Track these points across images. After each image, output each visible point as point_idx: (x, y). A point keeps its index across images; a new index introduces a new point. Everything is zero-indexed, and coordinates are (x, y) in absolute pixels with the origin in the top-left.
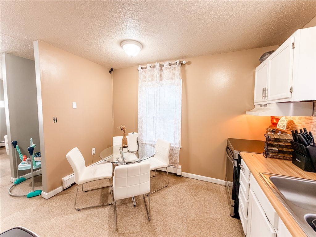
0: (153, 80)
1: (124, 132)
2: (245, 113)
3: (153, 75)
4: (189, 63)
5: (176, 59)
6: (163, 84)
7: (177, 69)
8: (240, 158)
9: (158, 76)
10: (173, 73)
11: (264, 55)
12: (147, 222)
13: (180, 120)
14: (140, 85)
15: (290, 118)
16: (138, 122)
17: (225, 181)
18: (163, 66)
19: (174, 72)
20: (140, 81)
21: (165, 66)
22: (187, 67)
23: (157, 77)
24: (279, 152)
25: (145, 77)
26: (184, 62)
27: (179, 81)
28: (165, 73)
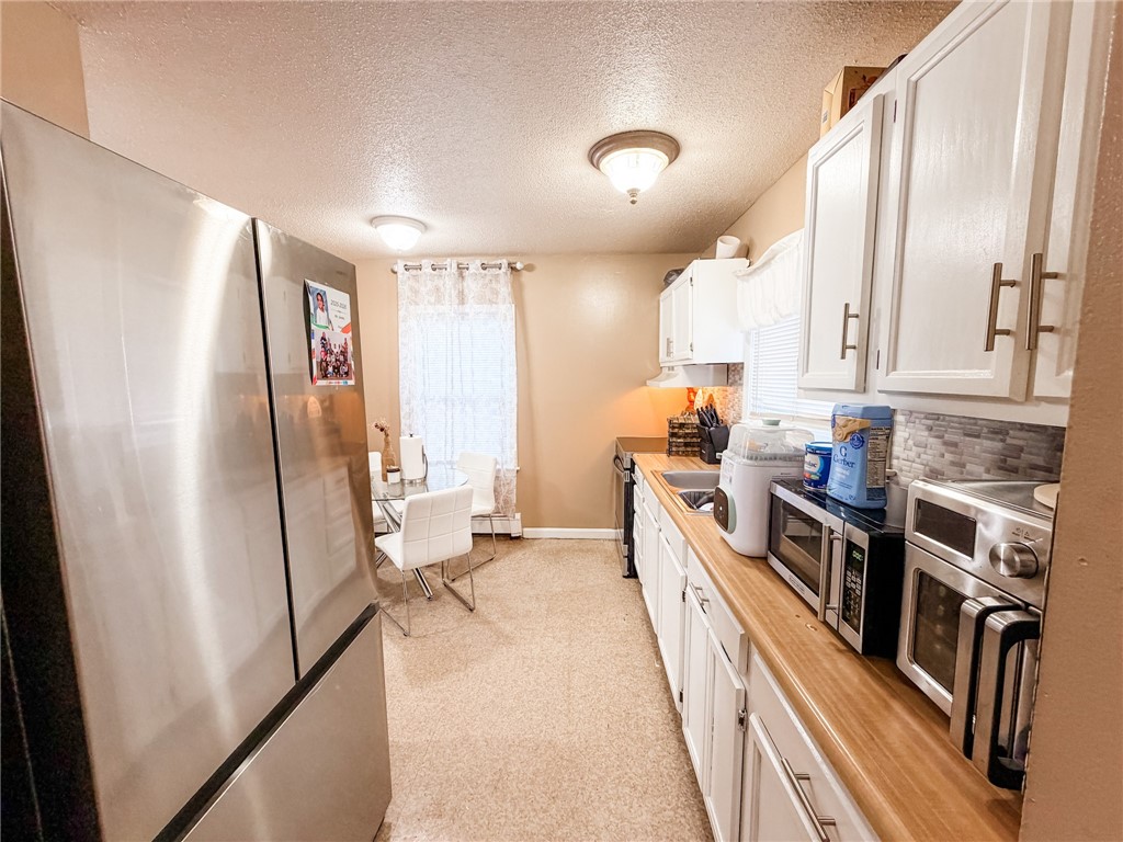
0: (439, 301)
1: (387, 435)
2: (645, 384)
3: (438, 289)
4: (529, 268)
5: (498, 255)
6: (468, 314)
7: (503, 279)
8: (633, 464)
9: (454, 293)
10: (491, 288)
11: (669, 275)
12: (468, 613)
13: (515, 402)
14: (401, 313)
15: (710, 390)
16: (402, 414)
17: (613, 531)
18: (467, 269)
19: (494, 285)
20: (403, 302)
21: (472, 270)
22: (526, 277)
23: (450, 297)
24: (686, 445)
25: (416, 292)
26: (519, 266)
27: (507, 309)
28: (472, 285)
